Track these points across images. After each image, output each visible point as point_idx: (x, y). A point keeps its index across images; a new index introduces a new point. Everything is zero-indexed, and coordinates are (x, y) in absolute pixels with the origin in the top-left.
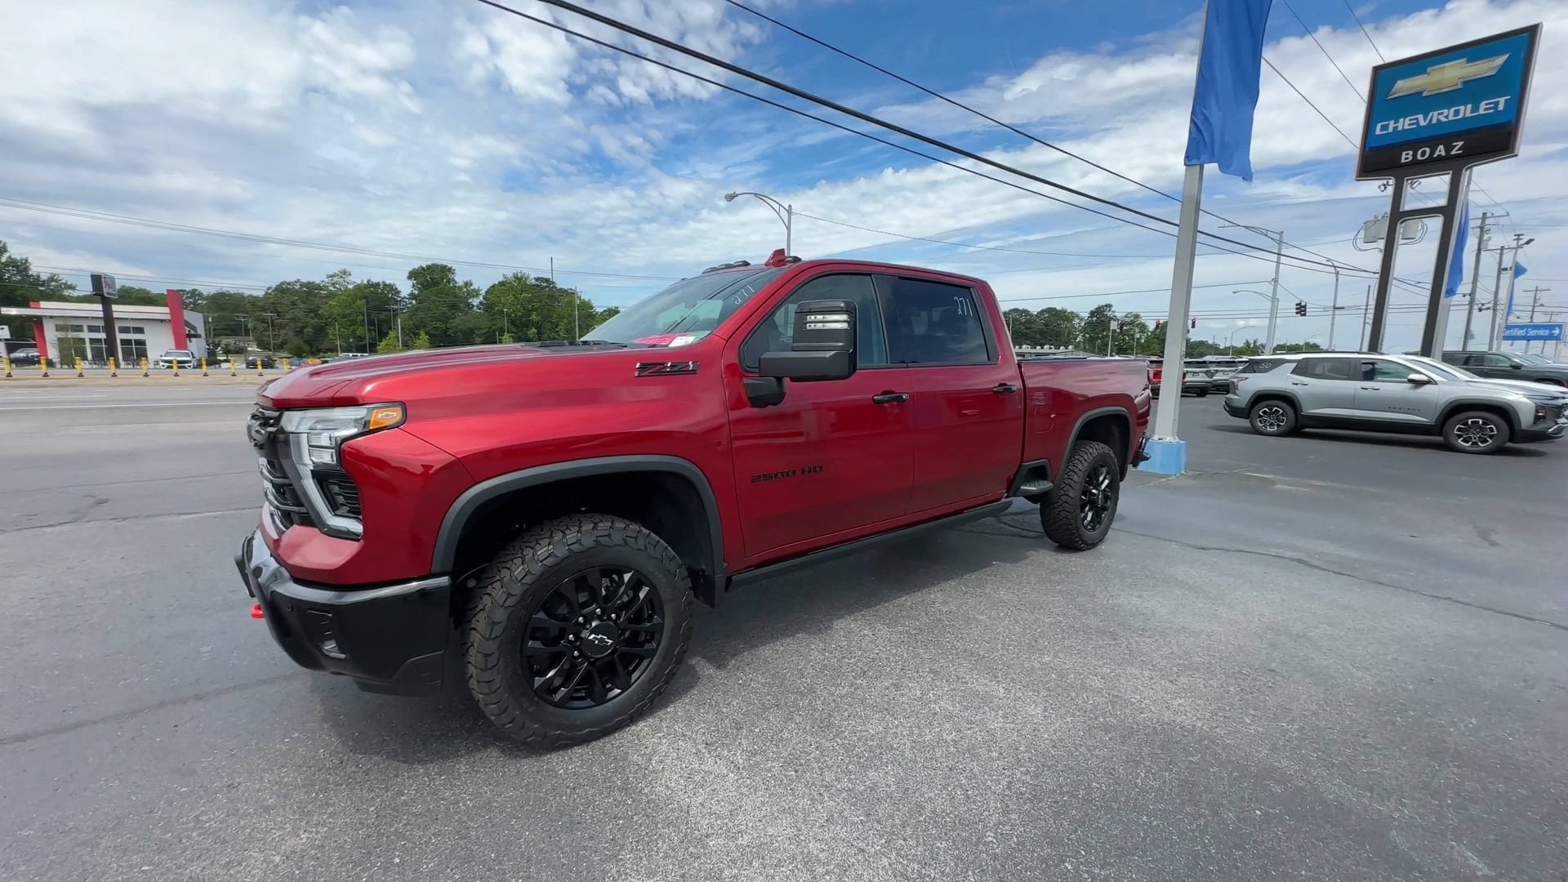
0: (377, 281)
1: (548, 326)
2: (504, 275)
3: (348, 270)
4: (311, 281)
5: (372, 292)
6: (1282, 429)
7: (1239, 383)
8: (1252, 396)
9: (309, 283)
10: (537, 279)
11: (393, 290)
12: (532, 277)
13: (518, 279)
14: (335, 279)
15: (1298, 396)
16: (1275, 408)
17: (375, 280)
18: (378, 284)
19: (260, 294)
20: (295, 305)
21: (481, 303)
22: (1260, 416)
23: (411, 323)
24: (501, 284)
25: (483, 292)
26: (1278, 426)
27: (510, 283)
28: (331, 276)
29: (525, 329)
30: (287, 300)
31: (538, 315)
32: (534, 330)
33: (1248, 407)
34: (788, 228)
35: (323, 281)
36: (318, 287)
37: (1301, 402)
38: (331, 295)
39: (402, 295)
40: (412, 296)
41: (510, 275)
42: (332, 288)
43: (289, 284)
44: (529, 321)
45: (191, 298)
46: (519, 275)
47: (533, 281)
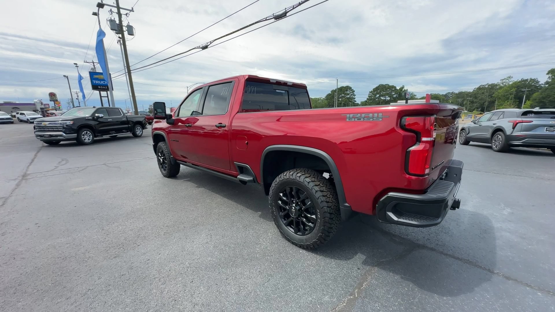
0: (526, 79)
3: (512, 76)
4: (493, 83)
5: (523, 84)
9: (492, 84)
11: (536, 81)
14: (504, 81)
17: (525, 78)
18: (527, 80)
19: (472, 91)
20: (484, 94)
23: (541, 96)
28: (502, 80)
30: (480, 92)
35: (498, 83)
36: (496, 85)
38: (501, 88)
39: (540, 83)
40: (547, 83)
42: (502, 85)
43: (483, 86)
45: (451, 95)
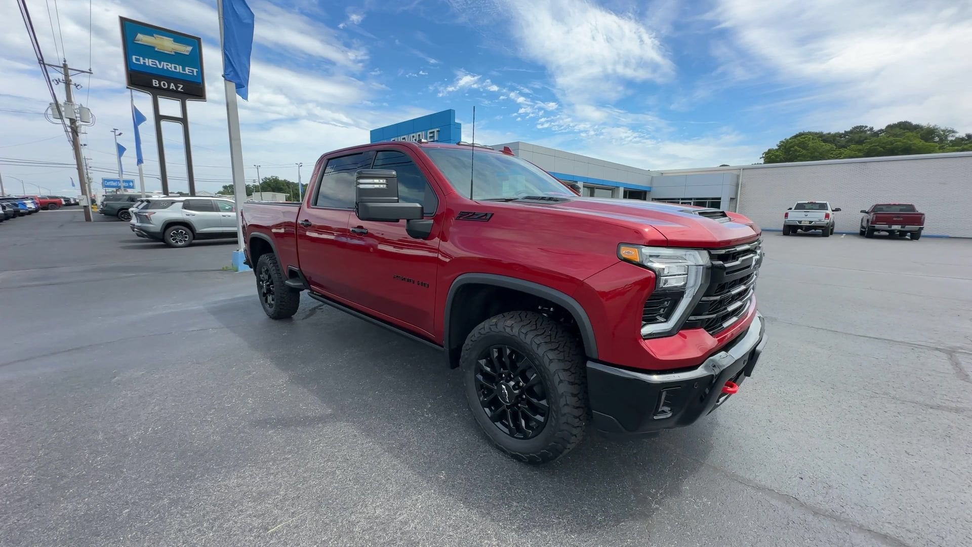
6: (187, 243)
7: (151, 216)
8: (163, 224)
15: (192, 222)
16: (180, 230)
22: (172, 236)
26: (185, 241)
33: (163, 231)
37: (194, 225)
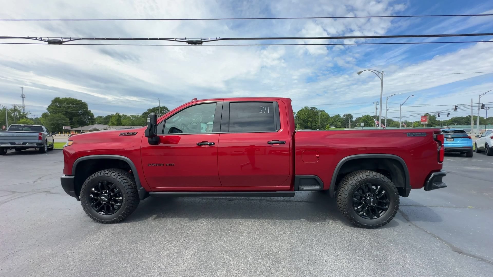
1: (314, 122)
2: (302, 108)
10: (311, 108)
12: (310, 107)
13: (306, 108)
21: (296, 116)
24: (301, 110)
25: (296, 113)
27: (304, 110)
29: (307, 123)
31: (311, 118)
32: (309, 123)
34: (382, 80)
41: (304, 107)
44: (308, 120)
46: (306, 107)
47: (310, 108)
